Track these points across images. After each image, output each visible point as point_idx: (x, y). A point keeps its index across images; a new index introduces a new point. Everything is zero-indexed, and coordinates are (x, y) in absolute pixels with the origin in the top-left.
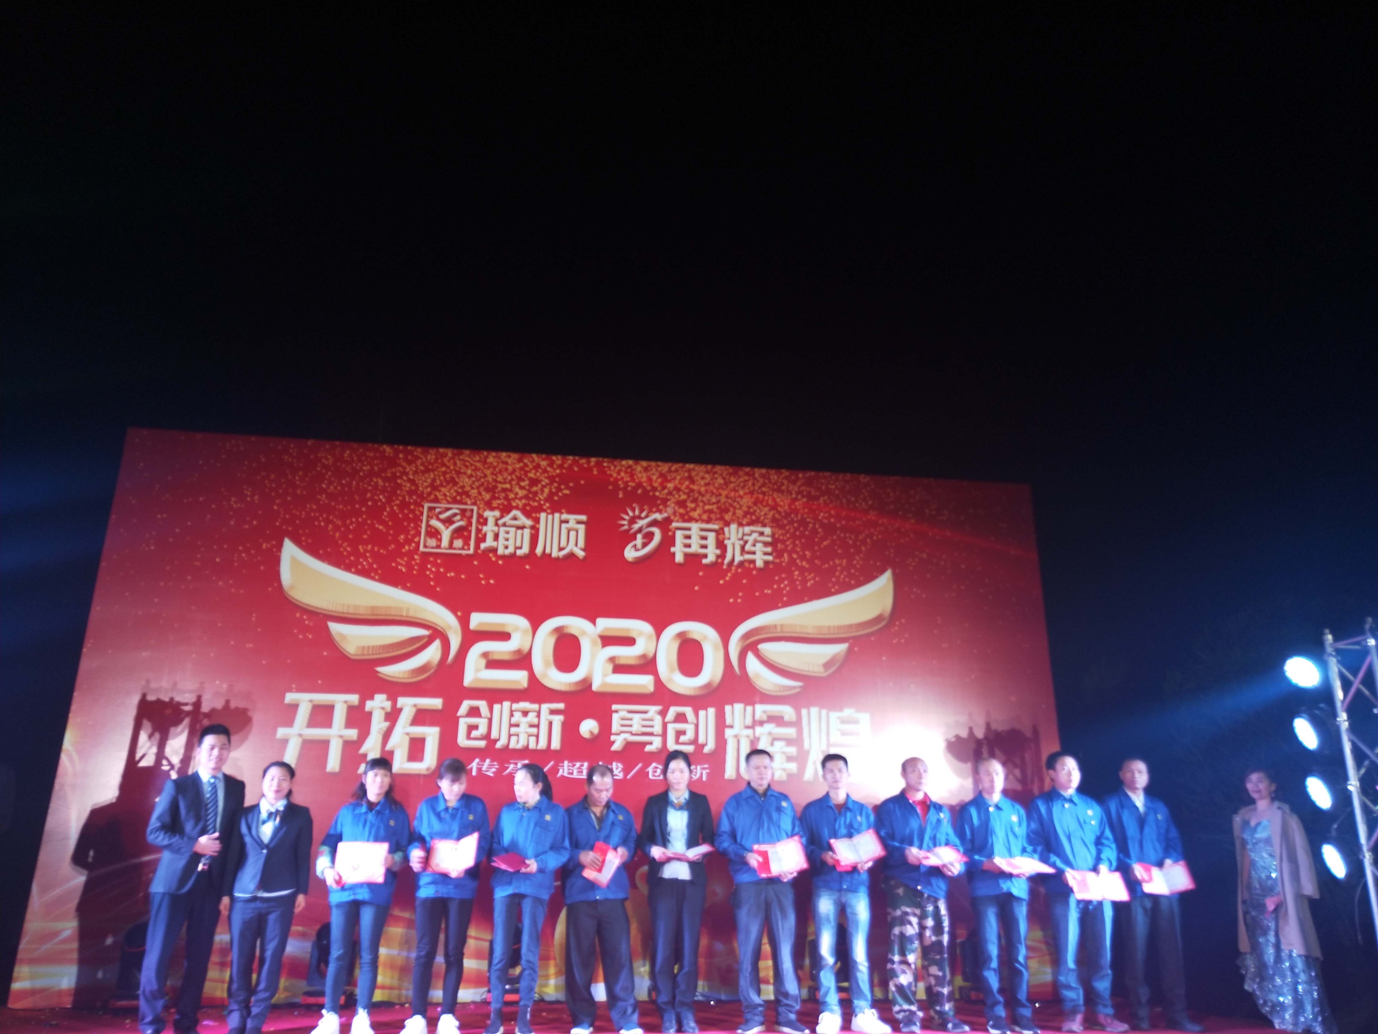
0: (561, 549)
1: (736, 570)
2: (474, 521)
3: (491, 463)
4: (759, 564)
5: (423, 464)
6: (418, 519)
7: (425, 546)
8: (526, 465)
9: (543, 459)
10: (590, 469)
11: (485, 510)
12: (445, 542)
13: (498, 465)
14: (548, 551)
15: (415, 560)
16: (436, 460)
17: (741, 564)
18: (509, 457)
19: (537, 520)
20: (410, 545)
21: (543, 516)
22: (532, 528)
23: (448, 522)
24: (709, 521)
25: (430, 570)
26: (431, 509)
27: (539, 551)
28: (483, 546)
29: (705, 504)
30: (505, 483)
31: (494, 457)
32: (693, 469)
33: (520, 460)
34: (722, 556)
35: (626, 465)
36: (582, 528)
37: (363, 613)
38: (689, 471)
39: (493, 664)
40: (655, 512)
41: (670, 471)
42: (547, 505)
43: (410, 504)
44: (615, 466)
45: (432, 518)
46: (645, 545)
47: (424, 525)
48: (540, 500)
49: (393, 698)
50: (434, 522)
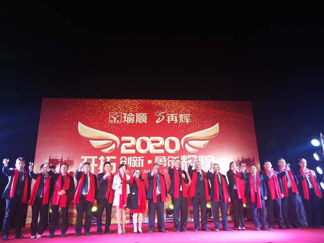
0: (141, 121)
1: (182, 124)
2: (121, 116)
4: (187, 123)
5: (109, 103)
6: (108, 116)
7: (110, 122)
9: (136, 101)
10: (147, 102)
11: (124, 113)
12: (115, 121)
14: (138, 122)
15: (108, 125)
16: (112, 102)
18: (128, 100)
20: (107, 122)
21: (137, 114)
22: (135, 117)
23: (115, 116)
24: (175, 113)
25: (112, 127)
26: (111, 113)
28: (124, 121)
29: (174, 109)
30: (128, 107)
31: (125, 101)
32: (171, 101)
33: (131, 101)
34: (179, 121)
35: (156, 101)
36: (146, 116)
37: (97, 138)
39: (127, 148)
40: (163, 112)
41: (166, 102)
42: (138, 111)
43: (106, 112)
44: (153, 101)
46: (160, 120)
47: (110, 117)
49: (105, 157)
50: (112, 116)
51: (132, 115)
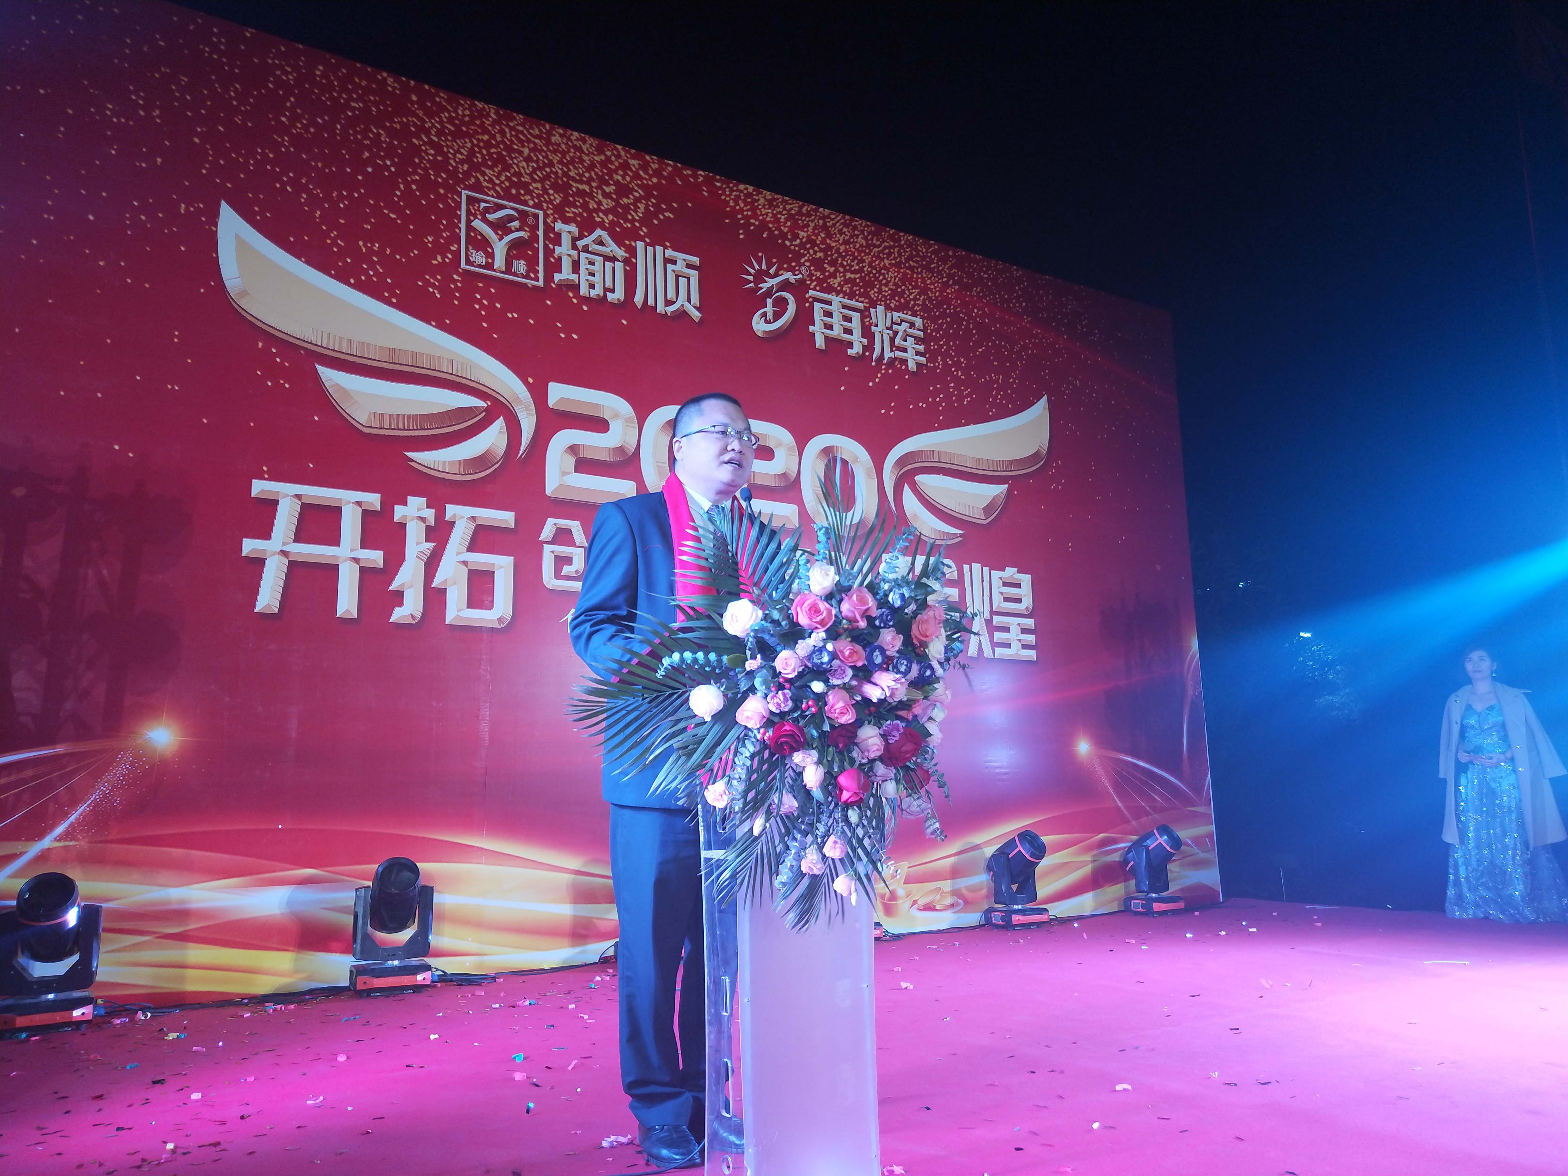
0: (668, 303)
1: (886, 369)
2: (541, 233)
3: (559, 145)
4: (912, 366)
5: (451, 120)
6: (452, 213)
7: (468, 262)
8: (608, 159)
9: (633, 157)
10: (697, 187)
11: (555, 221)
12: (499, 262)
13: (569, 151)
14: (651, 302)
15: (455, 282)
16: (472, 118)
17: (892, 361)
18: (584, 142)
19: (632, 251)
20: (444, 256)
21: (640, 245)
22: (626, 261)
23: (501, 227)
24: (851, 296)
25: (479, 302)
26: (471, 200)
27: (638, 299)
28: (557, 277)
29: (846, 271)
30: (581, 182)
31: (561, 135)
32: (828, 217)
33: (600, 151)
34: (869, 347)
35: (745, 192)
36: (694, 274)
37: (375, 356)
38: (824, 218)
39: (585, 465)
40: (787, 270)
41: (800, 213)
42: (645, 230)
43: (438, 185)
44: (732, 191)
45: (476, 218)
46: (777, 316)
47: (463, 225)
48: (634, 220)
49: (437, 504)
50: (477, 224)
51: (612, 248)
